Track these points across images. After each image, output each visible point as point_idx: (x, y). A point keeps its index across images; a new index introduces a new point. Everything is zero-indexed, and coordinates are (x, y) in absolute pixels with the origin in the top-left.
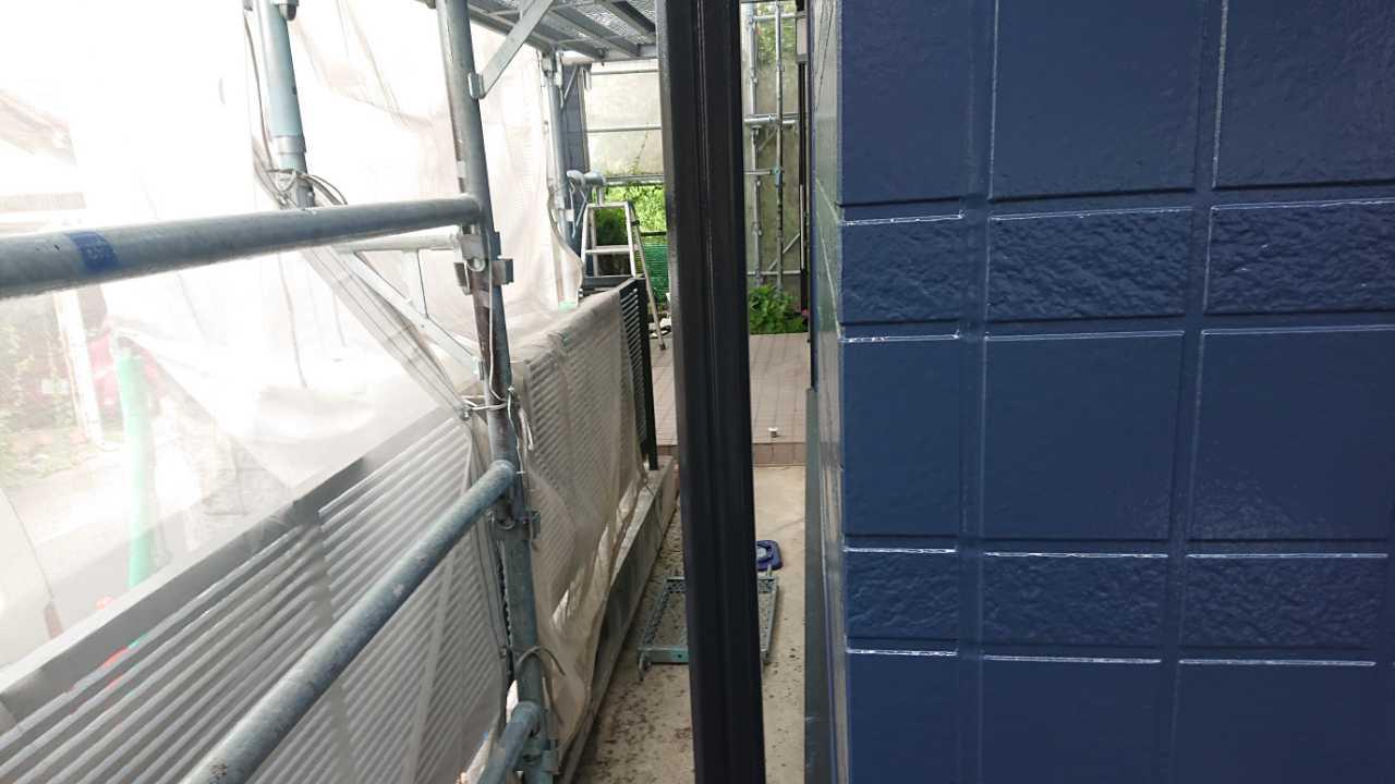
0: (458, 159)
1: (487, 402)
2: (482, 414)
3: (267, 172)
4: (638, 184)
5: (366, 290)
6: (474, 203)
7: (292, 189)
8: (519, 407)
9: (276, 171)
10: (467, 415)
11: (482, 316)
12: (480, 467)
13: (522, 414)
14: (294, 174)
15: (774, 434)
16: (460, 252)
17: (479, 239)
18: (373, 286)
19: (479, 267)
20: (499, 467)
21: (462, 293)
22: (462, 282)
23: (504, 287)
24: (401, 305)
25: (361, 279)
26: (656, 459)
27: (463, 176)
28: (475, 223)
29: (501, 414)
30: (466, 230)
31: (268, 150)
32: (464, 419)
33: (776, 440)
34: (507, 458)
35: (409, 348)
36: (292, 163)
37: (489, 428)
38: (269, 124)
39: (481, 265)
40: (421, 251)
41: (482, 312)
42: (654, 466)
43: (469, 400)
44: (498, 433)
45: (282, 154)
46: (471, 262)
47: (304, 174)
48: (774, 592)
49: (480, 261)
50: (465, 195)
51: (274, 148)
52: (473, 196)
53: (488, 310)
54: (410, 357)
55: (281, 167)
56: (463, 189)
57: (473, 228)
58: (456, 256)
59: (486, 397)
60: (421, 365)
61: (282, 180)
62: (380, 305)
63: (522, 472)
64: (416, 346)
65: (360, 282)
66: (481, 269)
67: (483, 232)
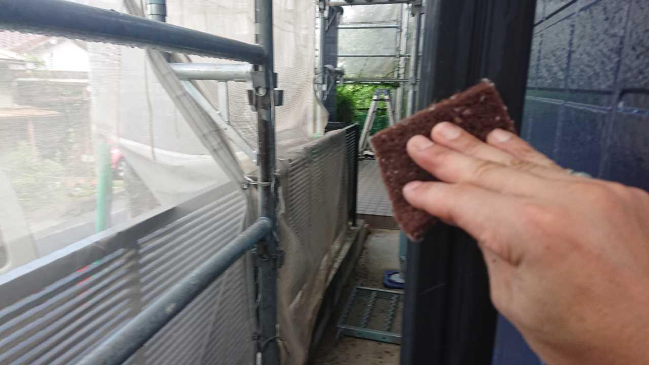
0: (256, 22)
1: (259, 180)
2: (256, 186)
4: (360, 83)
6: (262, 49)
8: (279, 186)
10: (248, 187)
11: (262, 125)
12: (251, 219)
13: (280, 190)
16: (251, 83)
17: (263, 74)
19: (262, 93)
20: (263, 221)
21: (250, 110)
22: (251, 103)
23: (276, 108)
26: (356, 220)
27: (258, 34)
28: (262, 64)
30: (256, 68)
32: (245, 189)
34: (268, 216)
35: (215, 142)
42: (354, 225)
43: (249, 177)
44: (264, 199)
46: (257, 89)
49: (263, 89)
52: (262, 46)
54: (216, 147)
56: (257, 41)
57: (261, 68)
58: (249, 86)
59: (259, 176)
60: (222, 153)
64: (220, 141)
66: (263, 95)
67: (266, 71)
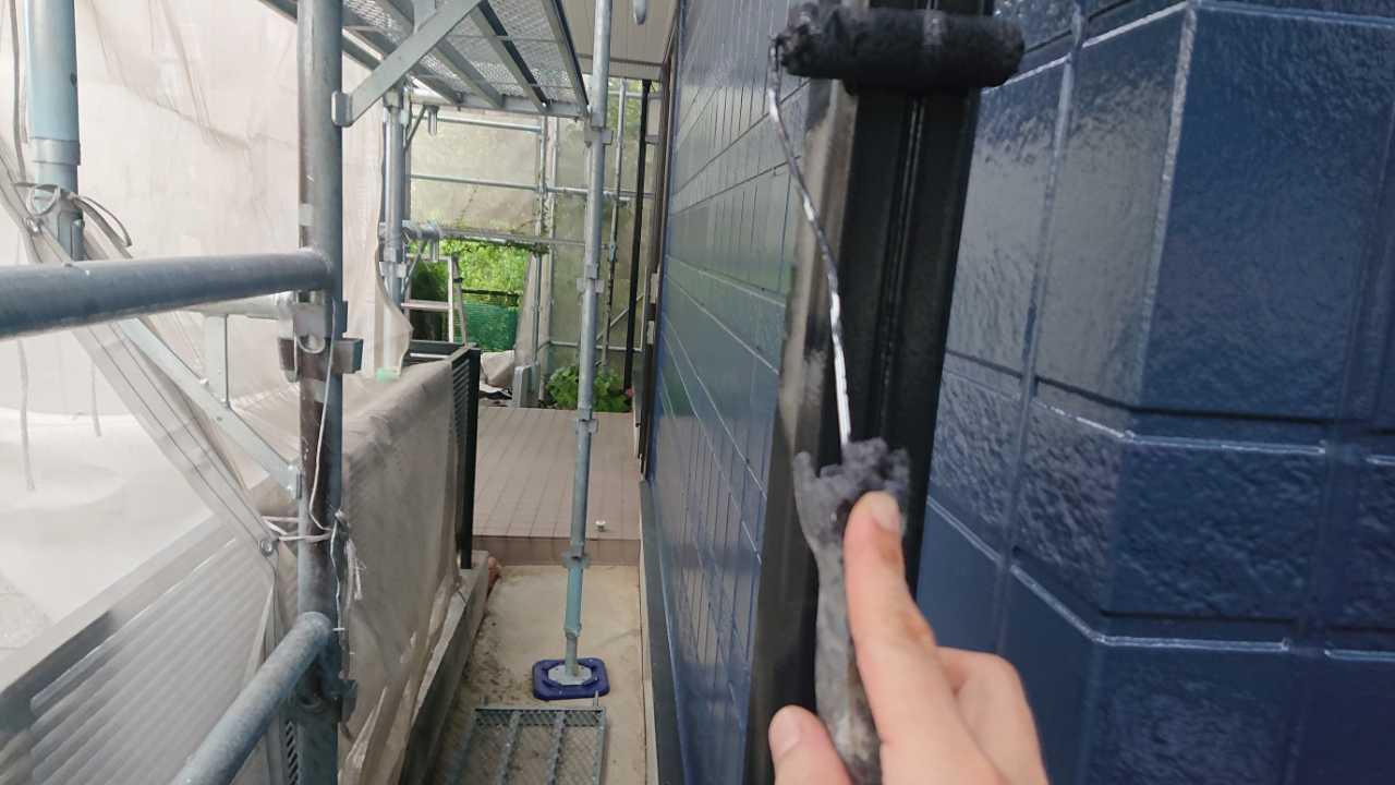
0: (303, 199)
1: (301, 529)
2: (293, 546)
3: (15, 185)
4: (461, 239)
5: (143, 363)
6: (321, 262)
7: (50, 215)
8: (346, 538)
9: (31, 185)
10: (271, 547)
11: (312, 413)
12: (282, 623)
13: (350, 548)
14: (57, 193)
15: (601, 529)
16: (290, 324)
17: (322, 312)
18: (153, 358)
19: (315, 347)
20: (309, 624)
21: (285, 379)
22: (288, 362)
23: (345, 377)
24: (193, 389)
25: (137, 347)
26: (470, 554)
27: (308, 223)
28: (317, 289)
29: (321, 549)
30: (304, 298)
31: (20, 155)
32: (266, 554)
33: (603, 536)
34: (325, 611)
35: (196, 451)
36: (54, 176)
37: (302, 567)
38: (27, 118)
39: (319, 344)
40: (231, 317)
41: (311, 409)
42: (467, 564)
43: (275, 523)
44: (314, 573)
45: (42, 162)
46: (304, 340)
47: (72, 195)
48: (602, 728)
49: (318, 339)
50: (309, 250)
51: (29, 150)
52: (320, 253)
53: (322, 405)
54: (198, 463)
55: (36, 181)
56: (304, 242)
57: (313, 296)
58: (286, 329)
59: (302, 521)
60: (212, 475)
61: (36, 198)
62: (159, 385)
63: (339, 629)
64: (206, 446)
65: (135, 353)
66: (319, 350)
67: (329, 303)
